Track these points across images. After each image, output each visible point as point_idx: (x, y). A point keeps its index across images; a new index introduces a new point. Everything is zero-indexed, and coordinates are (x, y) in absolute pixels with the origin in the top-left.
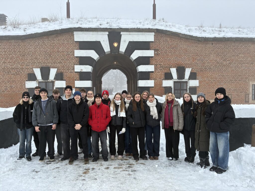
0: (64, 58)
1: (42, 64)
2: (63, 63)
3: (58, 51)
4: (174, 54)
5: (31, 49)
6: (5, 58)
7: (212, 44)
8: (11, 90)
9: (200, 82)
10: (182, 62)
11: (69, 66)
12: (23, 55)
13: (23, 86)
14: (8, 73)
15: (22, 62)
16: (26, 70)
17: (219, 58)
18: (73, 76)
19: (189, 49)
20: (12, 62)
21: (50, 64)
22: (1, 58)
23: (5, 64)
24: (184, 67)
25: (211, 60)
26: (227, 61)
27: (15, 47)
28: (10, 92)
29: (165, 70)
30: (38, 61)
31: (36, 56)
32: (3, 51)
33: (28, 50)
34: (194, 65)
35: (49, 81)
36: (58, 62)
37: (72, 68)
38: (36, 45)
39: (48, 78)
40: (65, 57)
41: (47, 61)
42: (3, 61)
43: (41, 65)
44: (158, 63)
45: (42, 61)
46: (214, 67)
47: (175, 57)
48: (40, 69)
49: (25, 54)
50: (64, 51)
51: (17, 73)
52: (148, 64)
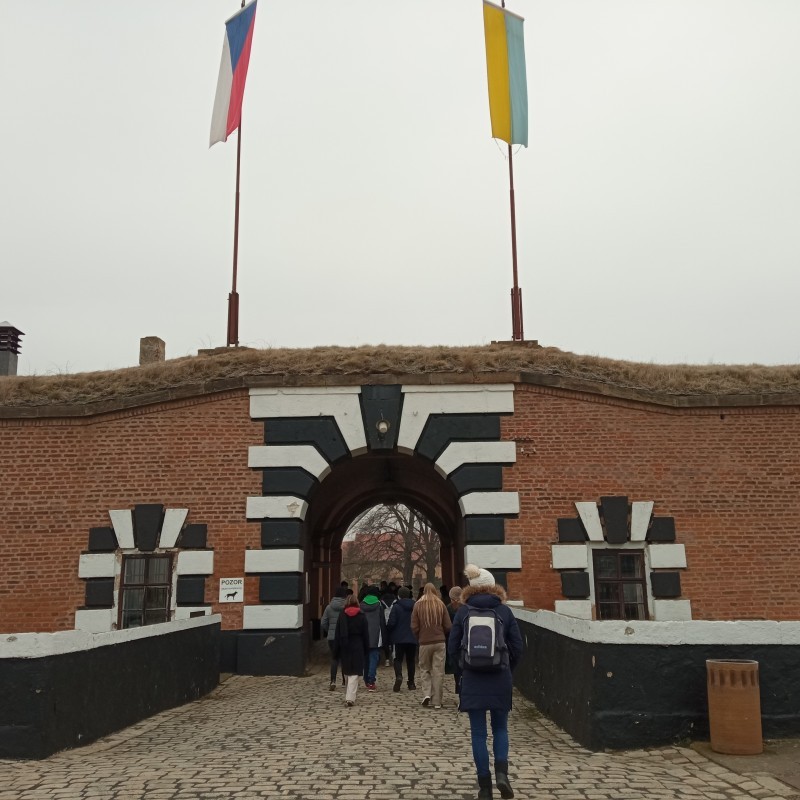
0: (212, 473)
1: (139, 495)
2: (210, 489)
3: (195, 453)
4: (588, 453)
5: (109, 446)
6: (21, 479)
7: (722, 417)
8: (28, 587)
9: (690, 553)
10: (620, 482)
11: (228, 499)
12: (80, 466)
13: (70, 571)
14: (26, 527)
15: (76, 489)
16: (87, 515)
17: (751, 465)
18: (240, 535)
19: (637, 437)
20: (43, 491)
21: (167, 496)
22: (10, 479)
23: (20, 498)
24: (626, 498)
25: (723, 474)
26: (784, 474)
27: (56, 442)
28: (24, 594)
29: (558, 508)
30: (128, 487)
31: (123, 468)
32: (18, 457)
33: (97, 450)
34: (662, 491)
35: (157, 551)
36: (193, 489)
37: (237, 506)
38: (126, 433)
39: (156, 542)
40: (216, 470)
41: (156, 485)
42: (13, 487)
43: (137, 498)
44: (534, 486)
45: (139, 486)
46: (736, 496)
47: (593, 463)
48: (133, 513)
49: (88, 464)
50: (214, 449)
51: (56, 528)
52: (498, 489)
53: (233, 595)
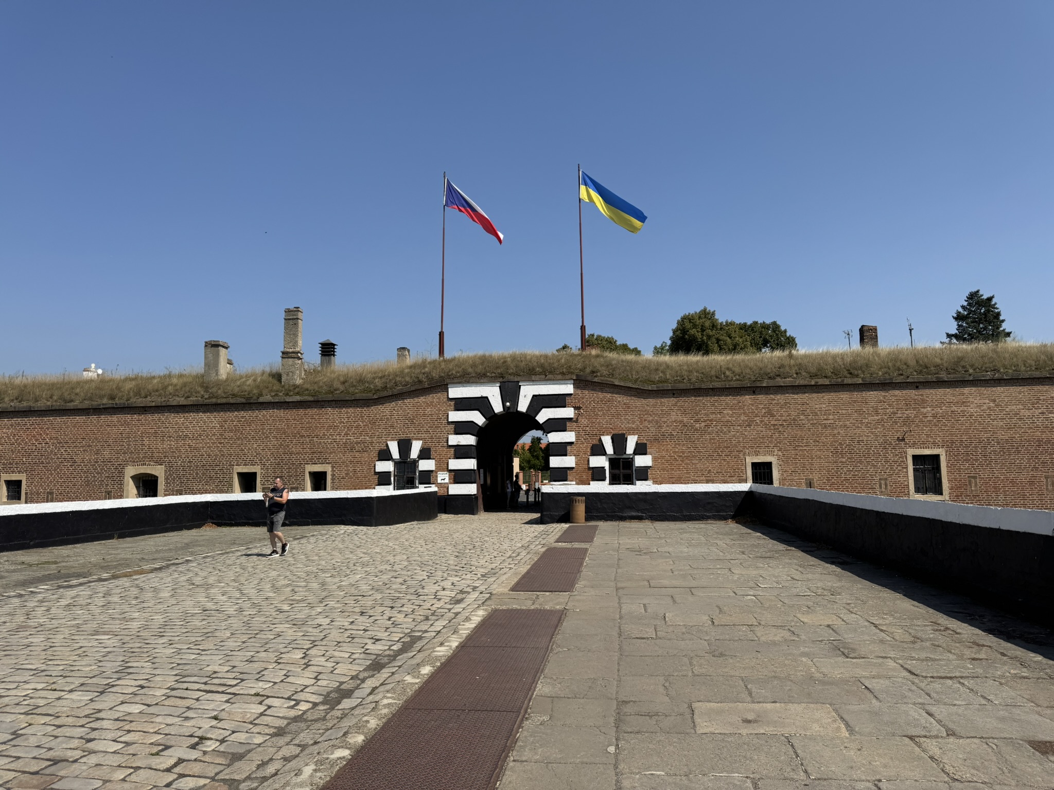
2: (432, 432)
3: (424, 415)
4: (608, 413)
5: (386, 412)
6: (348, 428)
9: (654, 459)
10: (622, 426)
11: (440, 436)
13: (372, 469)
14: (351, 449)
16: (378, 444)
17: (686, 417)
18: (446, 452)
20: (358, 433)
21: (413, 435)
23: (348, 436)
24: (625, 434)
25: (672, 422)
26: (701, 422)
29: (593, 439)
30: (395, 431)
34: (642, 431)
35: (409, 460)
36: (424, 432)
37: (444, 439)
38: (393, 407)
39: (409, 456)
40: (434, 423)
41: (407, 430)
43: (399, 436)
44: (582, 429)
45: (400, 430)
46: (678, 432)
47: (610, 418)
48: (398, 443)
50: (433, 413)
51: (364, 450)
52: (565, 430)
53: (444, 479)
